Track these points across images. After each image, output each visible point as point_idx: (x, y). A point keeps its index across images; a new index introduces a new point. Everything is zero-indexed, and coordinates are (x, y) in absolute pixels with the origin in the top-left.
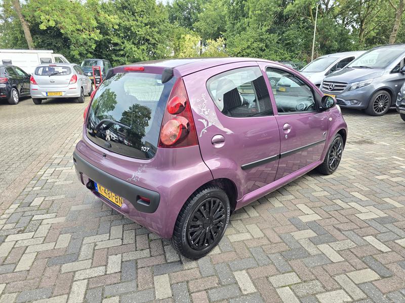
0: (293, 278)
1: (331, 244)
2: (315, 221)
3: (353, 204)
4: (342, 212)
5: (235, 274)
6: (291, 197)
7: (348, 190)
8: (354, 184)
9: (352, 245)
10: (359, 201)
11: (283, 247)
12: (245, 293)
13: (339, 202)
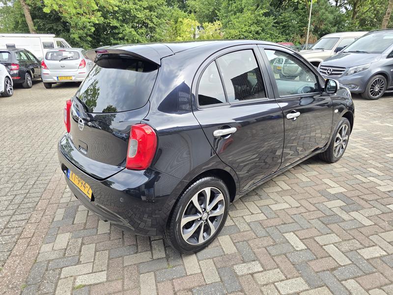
0: (334, 238)
1: (361, 211)
2: (341, 193)
3: (372, 179)
4: (364, 185)
5: (285, 235)
6: (315, 173)
7: (365, 167)
8: (369, 161)
9: (378, 212)
10: (376, 176)
11: (320, 215)
12: (298, 249)
13: (359, 177)
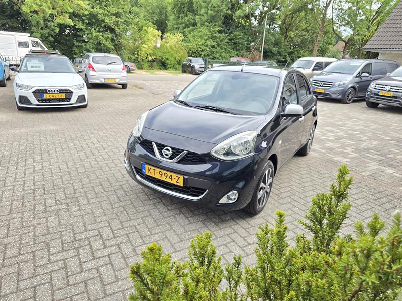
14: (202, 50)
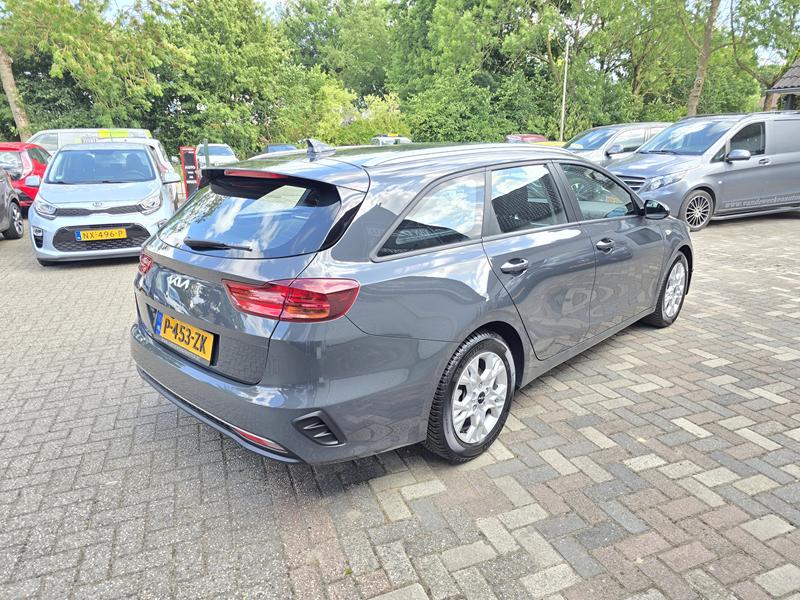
0: (744, 421)
1: (765, 388)
2: (726, 365)
5: (673, 421)
7: (742, 330)
8: (745, 323)
9: (789, 387)
10: (765, 342)
11: (708, 394)
12: (701, 437)
13: (740, 344)
14: (441, 126)
